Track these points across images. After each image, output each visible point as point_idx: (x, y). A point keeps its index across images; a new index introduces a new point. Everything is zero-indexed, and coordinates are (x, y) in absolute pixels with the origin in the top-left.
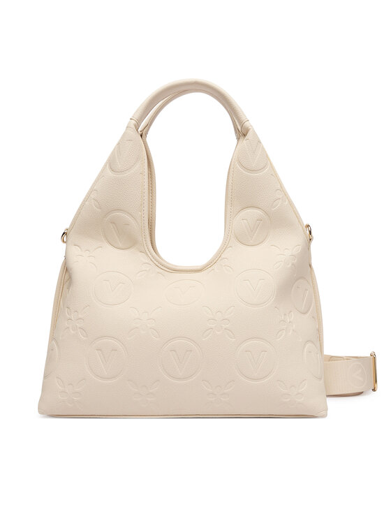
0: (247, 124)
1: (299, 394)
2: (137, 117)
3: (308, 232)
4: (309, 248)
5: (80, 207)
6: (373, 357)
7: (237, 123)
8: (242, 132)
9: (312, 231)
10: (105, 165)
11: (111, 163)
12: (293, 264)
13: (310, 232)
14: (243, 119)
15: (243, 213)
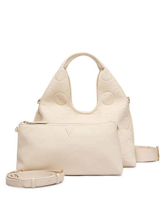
0: (103, 66)
1: (126, 158)
2: (64, 64)
3: (128, 100)
4: (129, 106)
5: (45, 92)
6: (157, 148)
7: (99, 65)
8: (101, 68)
9: (130, 100)
10: (53, 78)
11: (56, 77)
12: (123, 112)
13: (129, 100)
14: (102, 64)
15: (104, 94)
